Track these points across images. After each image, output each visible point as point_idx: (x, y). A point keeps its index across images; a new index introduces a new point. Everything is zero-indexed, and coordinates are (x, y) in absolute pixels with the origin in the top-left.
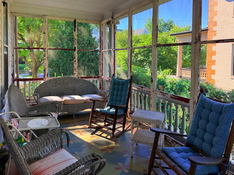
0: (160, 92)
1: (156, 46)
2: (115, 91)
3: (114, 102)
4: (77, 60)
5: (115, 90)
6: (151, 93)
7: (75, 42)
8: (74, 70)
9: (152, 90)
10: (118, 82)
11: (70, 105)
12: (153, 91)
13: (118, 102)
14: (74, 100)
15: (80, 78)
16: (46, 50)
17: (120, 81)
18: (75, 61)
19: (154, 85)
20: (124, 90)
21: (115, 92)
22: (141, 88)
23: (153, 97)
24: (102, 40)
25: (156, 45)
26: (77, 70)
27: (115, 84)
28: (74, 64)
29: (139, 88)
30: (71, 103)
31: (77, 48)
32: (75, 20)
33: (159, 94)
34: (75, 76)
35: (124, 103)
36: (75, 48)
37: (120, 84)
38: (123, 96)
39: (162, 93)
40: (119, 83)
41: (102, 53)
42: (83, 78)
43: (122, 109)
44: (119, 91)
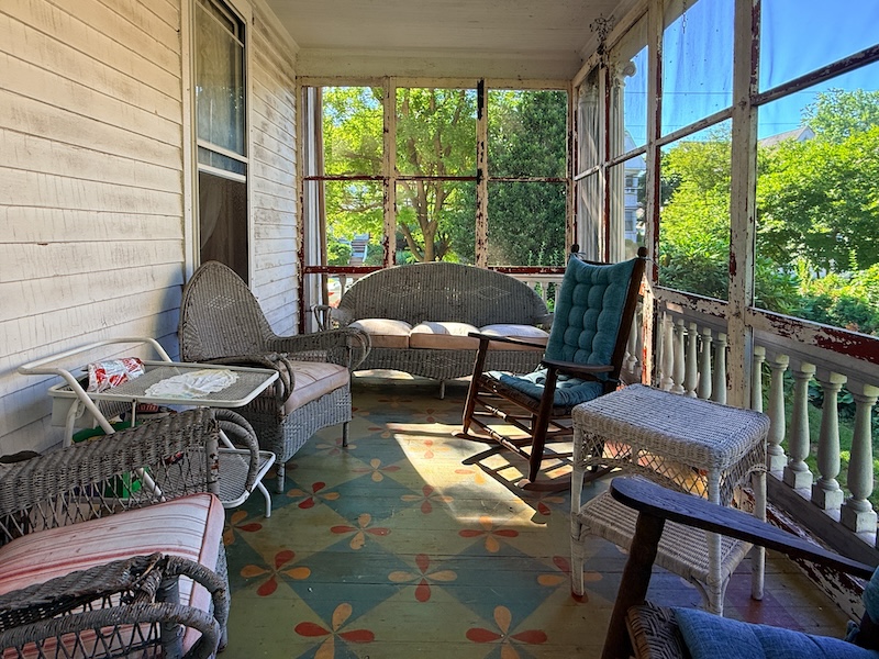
0: (769, 317)
1: (748, 105)
2: (574, 309)
3: (567, 351)
4: (485, 213)
5: (573, 305)
6: (730, 322)
7: (480, 155)
8: (477, 246)
9: (734, 311)
10: (588, 274)
11: (429, 352)
12: (738, 315)
13: (580, 354)
14: (446, 335)
15: (495, 270)
16: (391, 182)
17: (593, 269)
18: (481, 215)
19: (739, 285)
20: (604, 305)
21: (574, 315)
22: (689, 304)
23: (737, 342)
24: (576, 143)
25: (748, 100)
26: (486, 245)
27: (577, 283)
28: (477, 224)
29: (684, 303)
30: (433, 344)
31: (485, 174)
32: (482, 82)
33: (763, 328)
34: (481, 264)
35: (602, 356)
36: (480, 172)
37: (594, 279)
38: (599, 328)
39: (777, 324)
40: (590, 276)
41: (576, 188)
42: (506, 271)
43: (594, 383)
44: (588, 308)
